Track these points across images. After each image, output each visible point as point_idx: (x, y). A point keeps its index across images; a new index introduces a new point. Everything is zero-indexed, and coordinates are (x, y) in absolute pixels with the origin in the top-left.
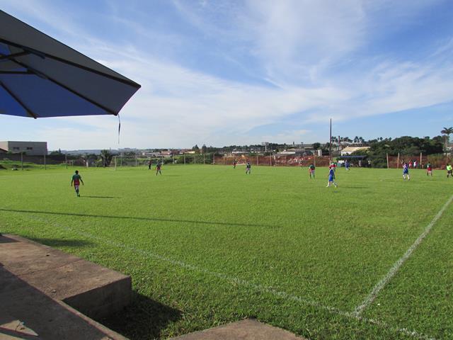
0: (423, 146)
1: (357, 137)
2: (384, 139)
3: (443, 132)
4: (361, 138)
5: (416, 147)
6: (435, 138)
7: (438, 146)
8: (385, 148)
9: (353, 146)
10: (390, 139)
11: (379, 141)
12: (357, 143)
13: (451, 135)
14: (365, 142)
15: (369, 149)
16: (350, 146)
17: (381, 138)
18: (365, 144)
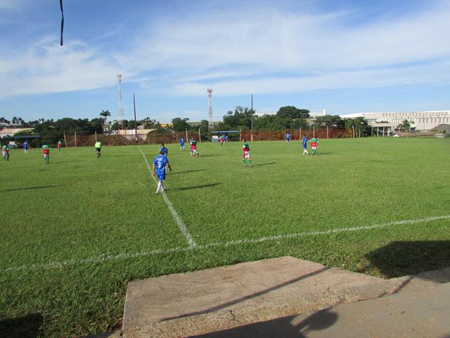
0: (86, 127)
1: (15, 118)
2: (46, 120)
3: (102, 114)
4: (20, 119)
5: (80, 128)
6: (93, 120)
7: (98, 127)
8: (50, 129)
9: (12, 127)
10: (52, 120)
11: (41, 122)
12: (15, 124)
13: (108, 117)
14: (26, 124)
15: (34, 131)
16: (8, 127)
17: (43, 120)
18: (25, 125)
